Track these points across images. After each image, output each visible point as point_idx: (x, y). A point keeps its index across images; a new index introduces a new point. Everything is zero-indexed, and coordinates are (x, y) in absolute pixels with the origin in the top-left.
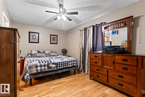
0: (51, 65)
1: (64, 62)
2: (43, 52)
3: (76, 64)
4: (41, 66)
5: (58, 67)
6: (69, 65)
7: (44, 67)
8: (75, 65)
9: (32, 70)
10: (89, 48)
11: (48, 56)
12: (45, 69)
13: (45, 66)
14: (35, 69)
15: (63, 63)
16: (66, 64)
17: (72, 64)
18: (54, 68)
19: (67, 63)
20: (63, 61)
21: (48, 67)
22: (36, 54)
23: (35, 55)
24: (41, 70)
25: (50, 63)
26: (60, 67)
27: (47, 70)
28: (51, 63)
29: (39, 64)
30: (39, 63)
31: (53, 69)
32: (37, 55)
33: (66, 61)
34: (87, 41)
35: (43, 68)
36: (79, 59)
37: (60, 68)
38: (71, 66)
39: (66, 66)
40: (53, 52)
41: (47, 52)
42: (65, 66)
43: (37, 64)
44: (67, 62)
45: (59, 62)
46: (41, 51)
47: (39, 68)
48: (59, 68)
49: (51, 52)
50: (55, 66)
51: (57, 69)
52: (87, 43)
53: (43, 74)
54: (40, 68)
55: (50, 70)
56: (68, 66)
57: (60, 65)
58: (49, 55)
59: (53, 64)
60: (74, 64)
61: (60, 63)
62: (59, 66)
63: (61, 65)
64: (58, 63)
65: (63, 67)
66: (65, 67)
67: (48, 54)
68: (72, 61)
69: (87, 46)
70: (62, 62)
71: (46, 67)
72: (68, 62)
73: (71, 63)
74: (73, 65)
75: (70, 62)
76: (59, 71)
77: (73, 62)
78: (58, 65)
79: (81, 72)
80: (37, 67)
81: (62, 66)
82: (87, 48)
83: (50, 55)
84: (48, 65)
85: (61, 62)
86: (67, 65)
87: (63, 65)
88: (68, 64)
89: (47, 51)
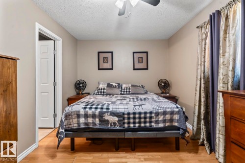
0: (107, 117)
1: (140, 113)
2: (117, 85)
3: (178, 121)
4: (86, 116)
5: (124, 123)
6: (157, 122)
7: (92, 119)
8: (176, 124)
9: (71, 120)
10: (227, 75)
11: (125, 93)
12: (94, 124)
13: (94, 116)
14: (76, 120)
15: (137, 116)
16: (148, 120)
17: (164, 121)
18: (114, 123)
19: (151, 118)
20: (137, 111)
21: (100, 121)
22: (104, 89)
23: (102, 91)
24: (86, 124)
25: (105, 113)
26: (129, 123)
27: (98, 127)
28: (107, 112)
29: (82, 112)
30: (82, 110)
31: (111, 126)
32: (105, 91)
33: (146, 111)
34: (221, 52)
35: (90, 120)
36: (197, 108)
37: (129, 127)
38: (161, 125)
39: (148, 125)
40: (135, 86)
41: (124, 86)
42: (145, 122)
43: (79, 111)
44: (151, 113)
45: (126, 112)
46: (114, 84)
47: (82, 120)
48: (126, 125)
49: (132, 86)
50: (116, 119)
51: (121, 128)
52: (221, 60)
53: (91, 133)
54: (84, 119)
55: (106, 127)
56: (153, 124)
57: (129, 118)
58: (127, 92)
59: (113, 114)
60: (171, 120)
61: (129, 114)
62: (126, 121)
63: (132, 121)
64: (124, 114)
65: (137, 125)
66: (143, 125)
67: (125, 90)
68: (165, 113)
69: (221, 71)
70: (134, 113)
71: (97, 120)
72: (153, 115)
73: (161, 118)
74: (168, 124)
75: (157, 114)
76: (126, 133)
77: (168, 117)
78: (124, 118)
79: (201, 148)
80: (78, 116)
81: (134, 123)
82: (221, 77)
83: (129, 92)
84: (101, 115)
85: (131, 111)
86: (150, 122)
87: (137, 120)
88: (153, 120)
89: (125, 84)
